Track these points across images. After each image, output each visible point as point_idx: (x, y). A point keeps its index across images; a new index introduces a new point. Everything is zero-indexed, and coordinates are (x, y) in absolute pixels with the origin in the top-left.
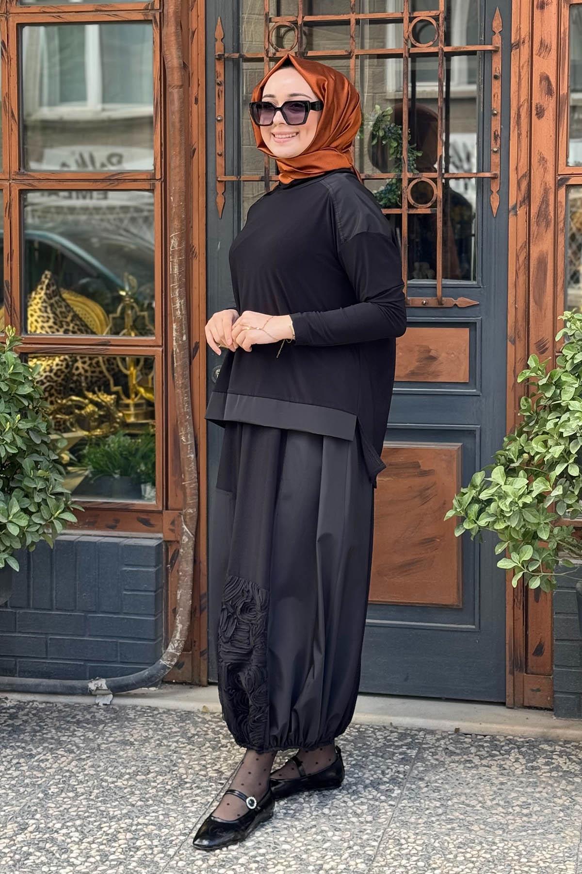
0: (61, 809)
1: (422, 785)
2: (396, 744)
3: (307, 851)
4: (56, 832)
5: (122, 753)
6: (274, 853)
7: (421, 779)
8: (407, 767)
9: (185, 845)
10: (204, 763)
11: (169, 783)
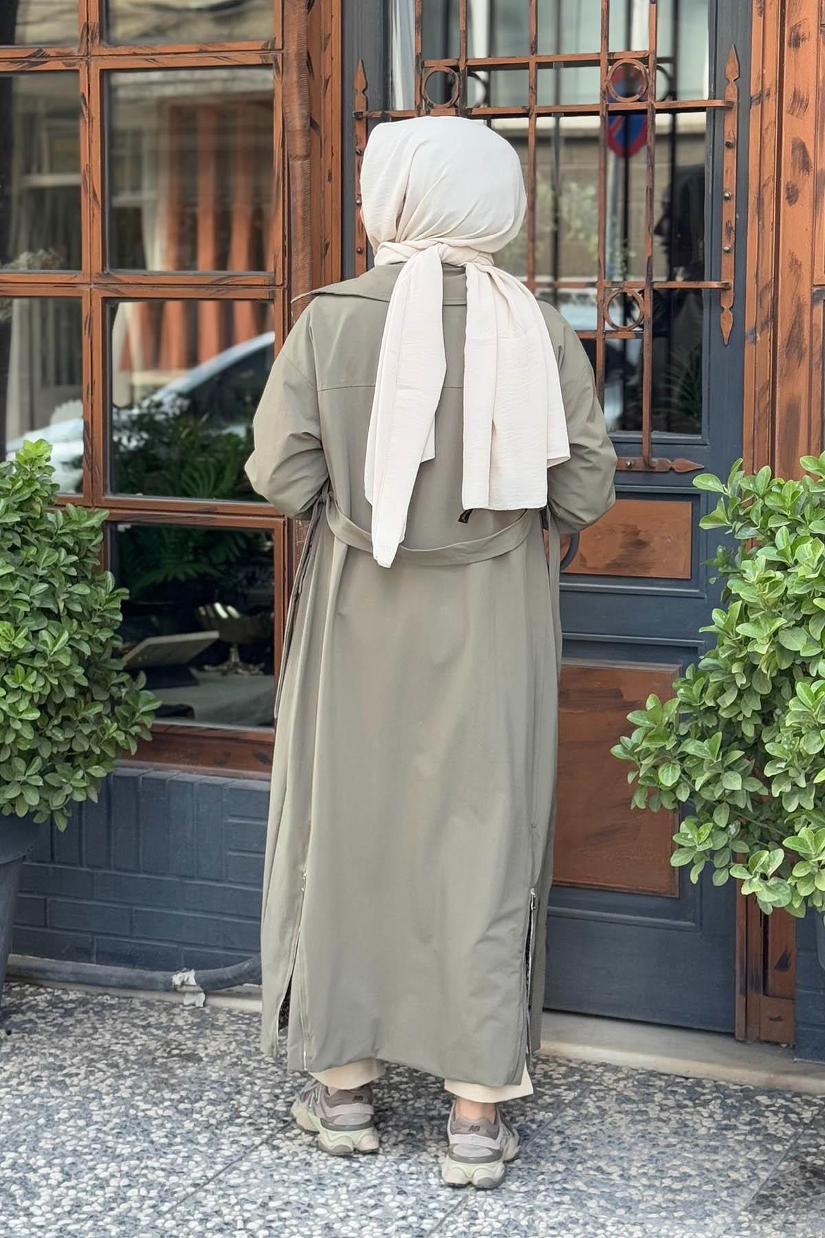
0: (58, 1141)
1: (555, 1142)
2: (556, 1082)
3: (342, 1220)
4: (35, 1171)
5: (179, 1071)
6: (300, 1218)
7: (559, 1133)
8: (551, 1114)
9: (190, 1201)
10: (278, 1091)
11: (218, 1116)
